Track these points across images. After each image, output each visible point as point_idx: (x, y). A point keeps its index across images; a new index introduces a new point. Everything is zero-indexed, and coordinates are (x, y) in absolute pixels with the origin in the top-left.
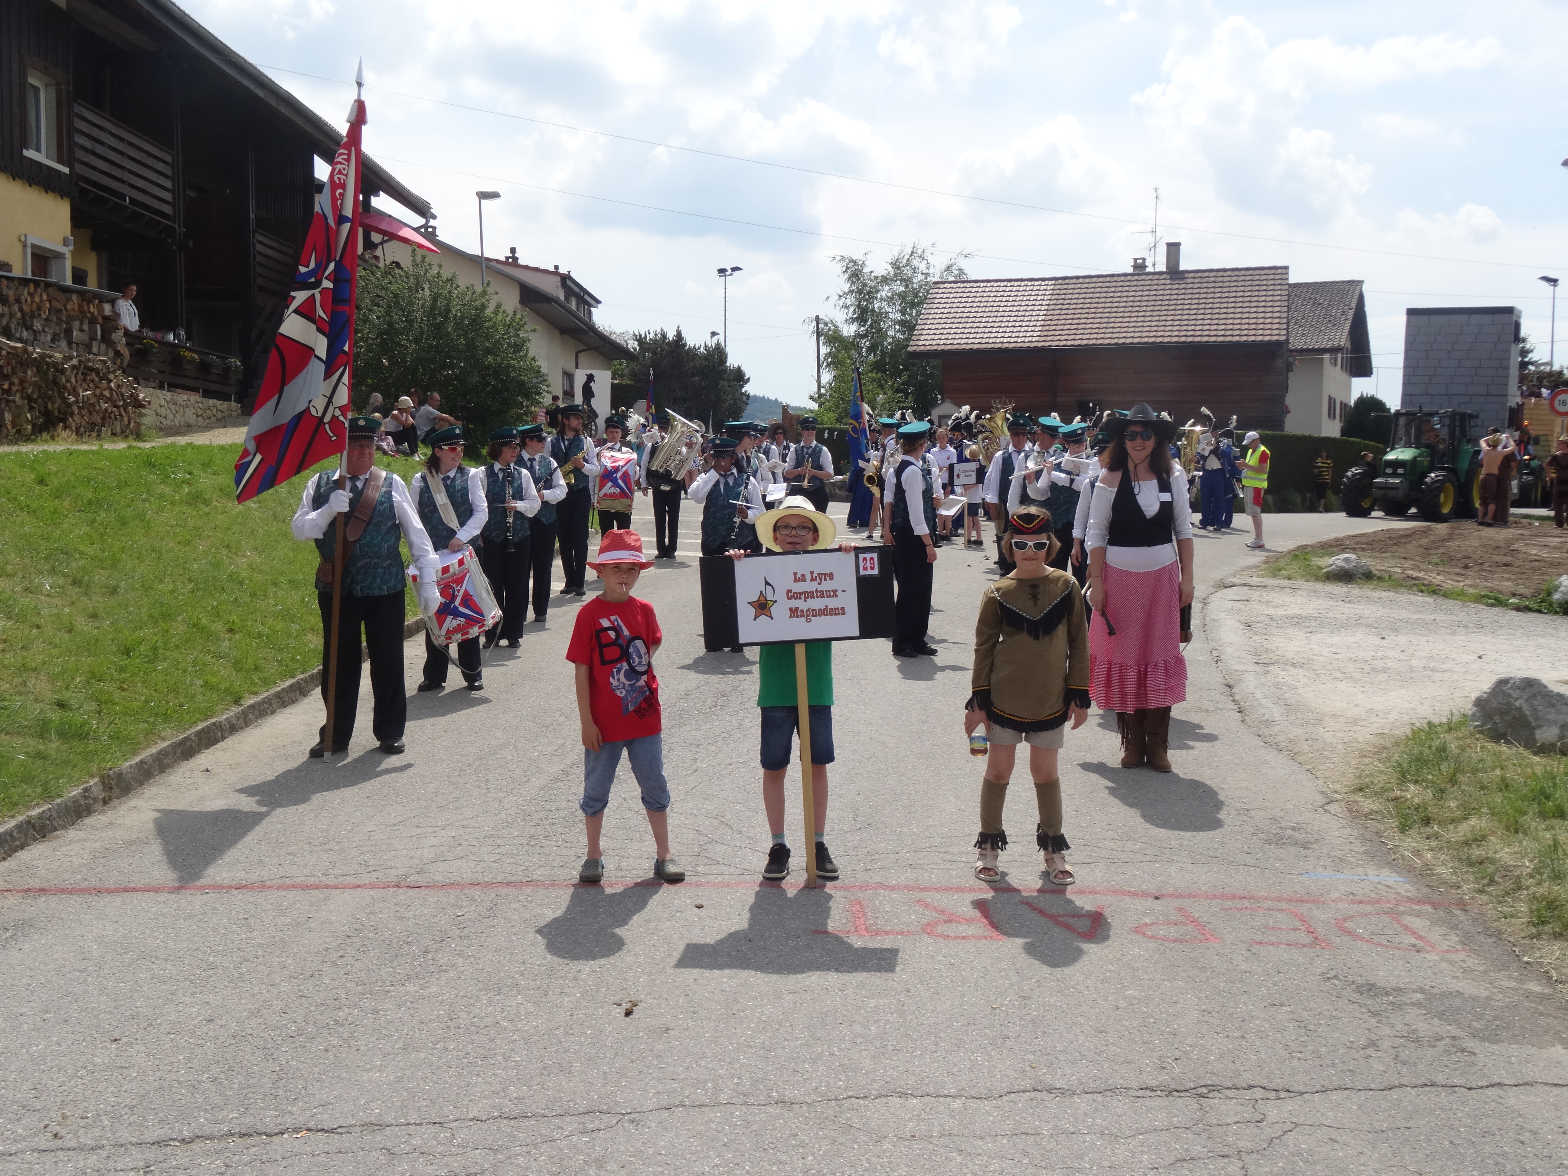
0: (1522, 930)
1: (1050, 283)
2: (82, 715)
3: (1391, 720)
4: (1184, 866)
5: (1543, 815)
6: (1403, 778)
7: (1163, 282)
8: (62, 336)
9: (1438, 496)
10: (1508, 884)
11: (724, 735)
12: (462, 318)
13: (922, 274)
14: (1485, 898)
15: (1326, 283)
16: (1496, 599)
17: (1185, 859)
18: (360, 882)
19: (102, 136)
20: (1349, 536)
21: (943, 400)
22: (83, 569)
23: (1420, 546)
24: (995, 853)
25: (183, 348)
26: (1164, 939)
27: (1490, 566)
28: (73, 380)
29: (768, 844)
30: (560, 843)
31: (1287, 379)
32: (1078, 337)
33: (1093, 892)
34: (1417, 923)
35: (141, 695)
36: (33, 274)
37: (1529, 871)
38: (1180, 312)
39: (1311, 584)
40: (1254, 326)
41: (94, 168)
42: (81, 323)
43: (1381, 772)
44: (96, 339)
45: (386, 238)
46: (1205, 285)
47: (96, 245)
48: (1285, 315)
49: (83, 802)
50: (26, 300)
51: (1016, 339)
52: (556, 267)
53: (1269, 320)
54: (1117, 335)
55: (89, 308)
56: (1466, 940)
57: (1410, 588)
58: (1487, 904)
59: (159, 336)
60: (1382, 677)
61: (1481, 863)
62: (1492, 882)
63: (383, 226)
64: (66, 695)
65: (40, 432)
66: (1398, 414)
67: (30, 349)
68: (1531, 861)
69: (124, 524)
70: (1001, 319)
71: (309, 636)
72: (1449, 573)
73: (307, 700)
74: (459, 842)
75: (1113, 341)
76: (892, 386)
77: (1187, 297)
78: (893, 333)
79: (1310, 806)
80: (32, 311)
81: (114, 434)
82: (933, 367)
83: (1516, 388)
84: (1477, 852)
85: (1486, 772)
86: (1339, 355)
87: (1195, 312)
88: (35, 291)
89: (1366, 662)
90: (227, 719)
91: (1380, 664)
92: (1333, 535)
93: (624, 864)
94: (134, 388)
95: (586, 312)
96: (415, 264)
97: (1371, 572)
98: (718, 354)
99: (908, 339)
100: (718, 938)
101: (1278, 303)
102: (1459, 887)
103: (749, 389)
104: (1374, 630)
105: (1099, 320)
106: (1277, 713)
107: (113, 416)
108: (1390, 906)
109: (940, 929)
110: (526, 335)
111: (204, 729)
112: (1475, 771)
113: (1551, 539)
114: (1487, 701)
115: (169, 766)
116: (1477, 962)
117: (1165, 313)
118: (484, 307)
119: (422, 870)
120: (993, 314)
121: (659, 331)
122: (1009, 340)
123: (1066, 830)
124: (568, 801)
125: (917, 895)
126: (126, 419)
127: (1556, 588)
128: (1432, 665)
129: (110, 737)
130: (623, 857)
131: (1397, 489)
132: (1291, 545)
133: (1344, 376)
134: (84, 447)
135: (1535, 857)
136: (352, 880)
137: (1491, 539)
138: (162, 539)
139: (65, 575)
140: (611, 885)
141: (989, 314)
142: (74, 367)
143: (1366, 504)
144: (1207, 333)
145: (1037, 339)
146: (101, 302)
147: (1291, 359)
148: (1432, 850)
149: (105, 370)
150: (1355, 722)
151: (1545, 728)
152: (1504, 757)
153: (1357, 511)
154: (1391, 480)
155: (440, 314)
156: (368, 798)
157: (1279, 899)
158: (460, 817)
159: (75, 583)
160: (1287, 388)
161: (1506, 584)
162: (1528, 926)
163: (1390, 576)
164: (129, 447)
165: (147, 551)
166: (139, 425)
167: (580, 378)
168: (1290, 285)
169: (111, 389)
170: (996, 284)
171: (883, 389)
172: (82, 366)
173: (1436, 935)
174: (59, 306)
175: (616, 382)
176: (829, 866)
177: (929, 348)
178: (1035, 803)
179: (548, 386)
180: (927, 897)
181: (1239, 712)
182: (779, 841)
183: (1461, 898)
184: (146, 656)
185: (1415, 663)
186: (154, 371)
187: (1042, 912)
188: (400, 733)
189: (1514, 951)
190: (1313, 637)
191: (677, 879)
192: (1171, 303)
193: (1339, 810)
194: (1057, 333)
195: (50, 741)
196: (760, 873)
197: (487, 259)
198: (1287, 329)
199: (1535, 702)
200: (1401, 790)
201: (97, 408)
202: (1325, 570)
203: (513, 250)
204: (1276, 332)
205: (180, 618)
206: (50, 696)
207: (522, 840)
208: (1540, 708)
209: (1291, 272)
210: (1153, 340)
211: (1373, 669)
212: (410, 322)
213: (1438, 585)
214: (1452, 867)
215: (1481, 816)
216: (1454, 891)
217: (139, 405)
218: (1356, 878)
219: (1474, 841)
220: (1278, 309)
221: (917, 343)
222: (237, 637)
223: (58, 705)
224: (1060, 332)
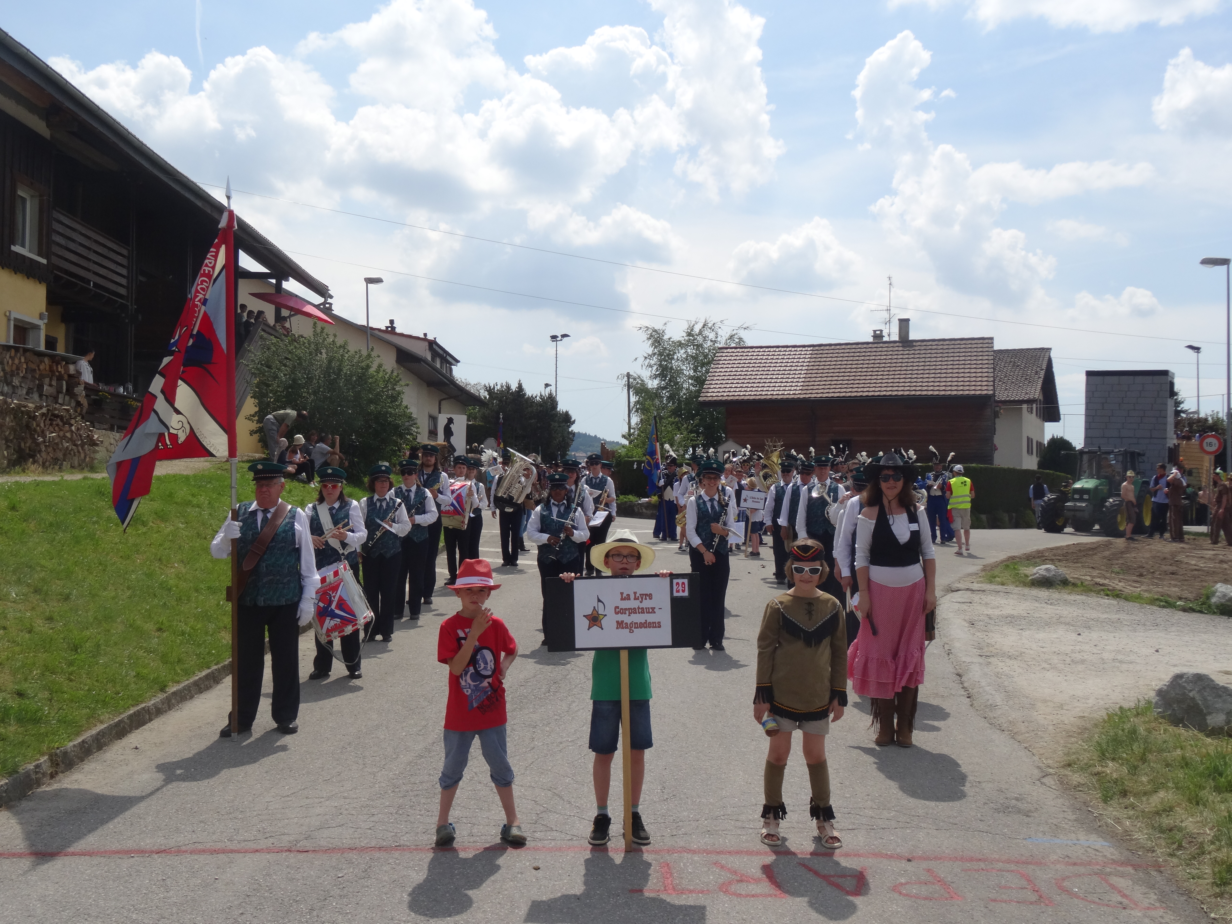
0: (1208, 890)
1: (809, 349)
2: (37, 702)
3: (1090, 705)
4: (930, 832)
5: (1218, 789)
6: (1103, 756)
7: (897, 348)
8: (35, 390)
9: (1116, 517)
10: (1193, 850)
11: (556, 717)
12: (351, 376)
13: (711, 341)
14: (1175, 860)
15: (1023, 350)
16: (1166, 602)
17: (931, 826)
18: (259, 847)
19: (74, 236)
20: (1048, 549)
21: (727, 440)
22: (43, 580)
23: (1104, 558)
24: (777, 821)
25: (130, 398)
26: (917, 897)
27: (1160, 574)
28: (42, 425)
29: (593, 813)
30: (423, 812)
31: (995, 424)
32: (831, 391)
33: (858, 855)
34: (1121, 883)
35: (85, 685)
36: (15, 342)
37: (1210, 838)
38: (910, 372)
39: (1020, 589)
40: (968, 383)
41: (66, 260)
42: (51, 380)
43: (1085, 750)
44: (61, 393)
45: (292, 313)
46: (929, 351)
47: (65, 319)
48: (992, 375)
49: (34, 777)
50: (8, 363)
51: (783, 392)
52: (425, 335)
53: (980, 379)
54: (862, 389)
55: (57, 368)
56: (1163, 898)
57: (1098, 592)
58: (1178, 866)
59: (112, 389)
60: (1080, 667)
61: (1171, 830)
62: (1180, 847)
63: (291, 304)
64: (25, 686)
65: (14, 466)
66: (1081, 452)
67: (9, 400)
68: (1211, 829)
69: (78, 542)
70: (771, 376)
71: (223, 634)
72: (1128, 580)
73: (220, 687)
74: (341, 811)
75: (859, 394)
76: (687, 428)
77: (915, 360)
78: (687, 385)
79: (1029, 780)
80: (12, 371)
81: (72, 467)
82: (718, 413)
83: (1173, 432)
84: (1166, 821)
85: (1169, 752)
86: (1034, 406)
87: (922, 372)
88: (16, 355)
89: (1067, 654)
90: (154, 704)
91: (1078, 657)
92: (1035, 548)
93: (475, 831)
94: (91, 431)
95: (448, 369)
96: (315, 334)
97: (1067, 580)
98: (551, 402)
99: (699, 392)
100: (552, 896)
101: (986, 366)
102: (1154, 851)
103: (574, 428)
104: (1071, 628)
105: (847, 378)
106: (998, 699)
107: (72, 453)
108: (1100, 868)
109: (733, 888)
110: (400, 389)
111: (135, 713)
112: (1160, 751)
113: (1206, 552)
114: (1167, 692)
115: (106, 744)
116: (1173, 918)
117: (899, 372)
118: (368, 367)
119: (310, 836)
120: (765, 373)
121: (504, 384)
122: (777, 392)
123: (834, 802)
124: (430, 775)
125: (714, 858)
126: (82, 455)
127: (1213, 593)
128: (1120, 657)
129: (59, 721)
130: (474, 824)
131: (1083, 511)
132: (1002, 556)
133: (1038, 421)
134: (48, 478)
135: (1214, 826)
136: (252, 846)
137: (1159, 552)
138: (107, 554)
139: (28, 585)
140: (464, 849)
141: (762, 373)
142: (43, 415)
143: (1059, 523)
144: (932, 388)
145: (800, 392)
146: (67, 363)
147: (997, 409)
148: (1130, 818)
149: (68, 417)
150: (1061, 707)
151: (1214, 715)
152: (1182, 738)
153: (1053, 528)
154: (1078, 504)
155: (334, 373)
156: (267, 772)
157: (1009, 861)
158: (342, 789)
159: (36, 592)
160: (995, 431)
161: (1174, 589)
162: (1212, 887)
163: (1082, 583)
164: (85, 478)
165: (95, 564)
166: (93, 459)
167: (442, 421)
168: (994, 351)
169: (72, 431)
170: (767, 350)
171: (679, 430)
172: (50, 414)
173: (1137, 892)
174: (33, 366)
175: (470, 423)
176: (642, 834)
177: (715, 398)
178: (808, 777)
179: (418, 428)
180: (723, 859)
181: (968, 697)
182: (603, 812)
183: (1156, 861)
184: (91, 652)
185: (1106, 656)
186: (107, 416)
187: (816, 873)
188: (294, 716)
189: (1203, 908)
190: (1024, 633)
191: (518, 843)
192: (904, 365)
193: (1053, 783)
194: (815, 387)
195: (10, 725)
196: (586, 838)
197: (372, 328)
198: (994, 386)
199: (1205, 694)
200: (1102, 766)
201: (61, 446)
202: (1030, 578)
203: (392, 322)
204: (985, 388)
205: (119, 620)
206: (11, 687)
207: (392, 810)
208: (1209, 698)
209: (995, 342)
210: (890, 393)
211: (1073, 661)
212: (310, 379)
213: (1120, 590)
214: (1146, 834)
215: (1167, 789)
216: (1150, 854)
217: (93, 443)
218: (1069, 843)
219: (1163, 811)
220: (986, 370)
221: (706, 394)
222: (165, 635)
223: (17, 695)
224: (817, 387)
